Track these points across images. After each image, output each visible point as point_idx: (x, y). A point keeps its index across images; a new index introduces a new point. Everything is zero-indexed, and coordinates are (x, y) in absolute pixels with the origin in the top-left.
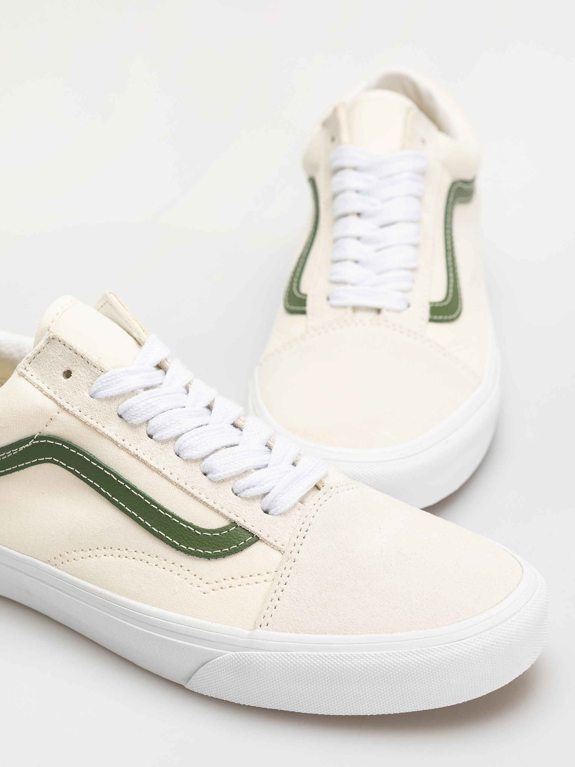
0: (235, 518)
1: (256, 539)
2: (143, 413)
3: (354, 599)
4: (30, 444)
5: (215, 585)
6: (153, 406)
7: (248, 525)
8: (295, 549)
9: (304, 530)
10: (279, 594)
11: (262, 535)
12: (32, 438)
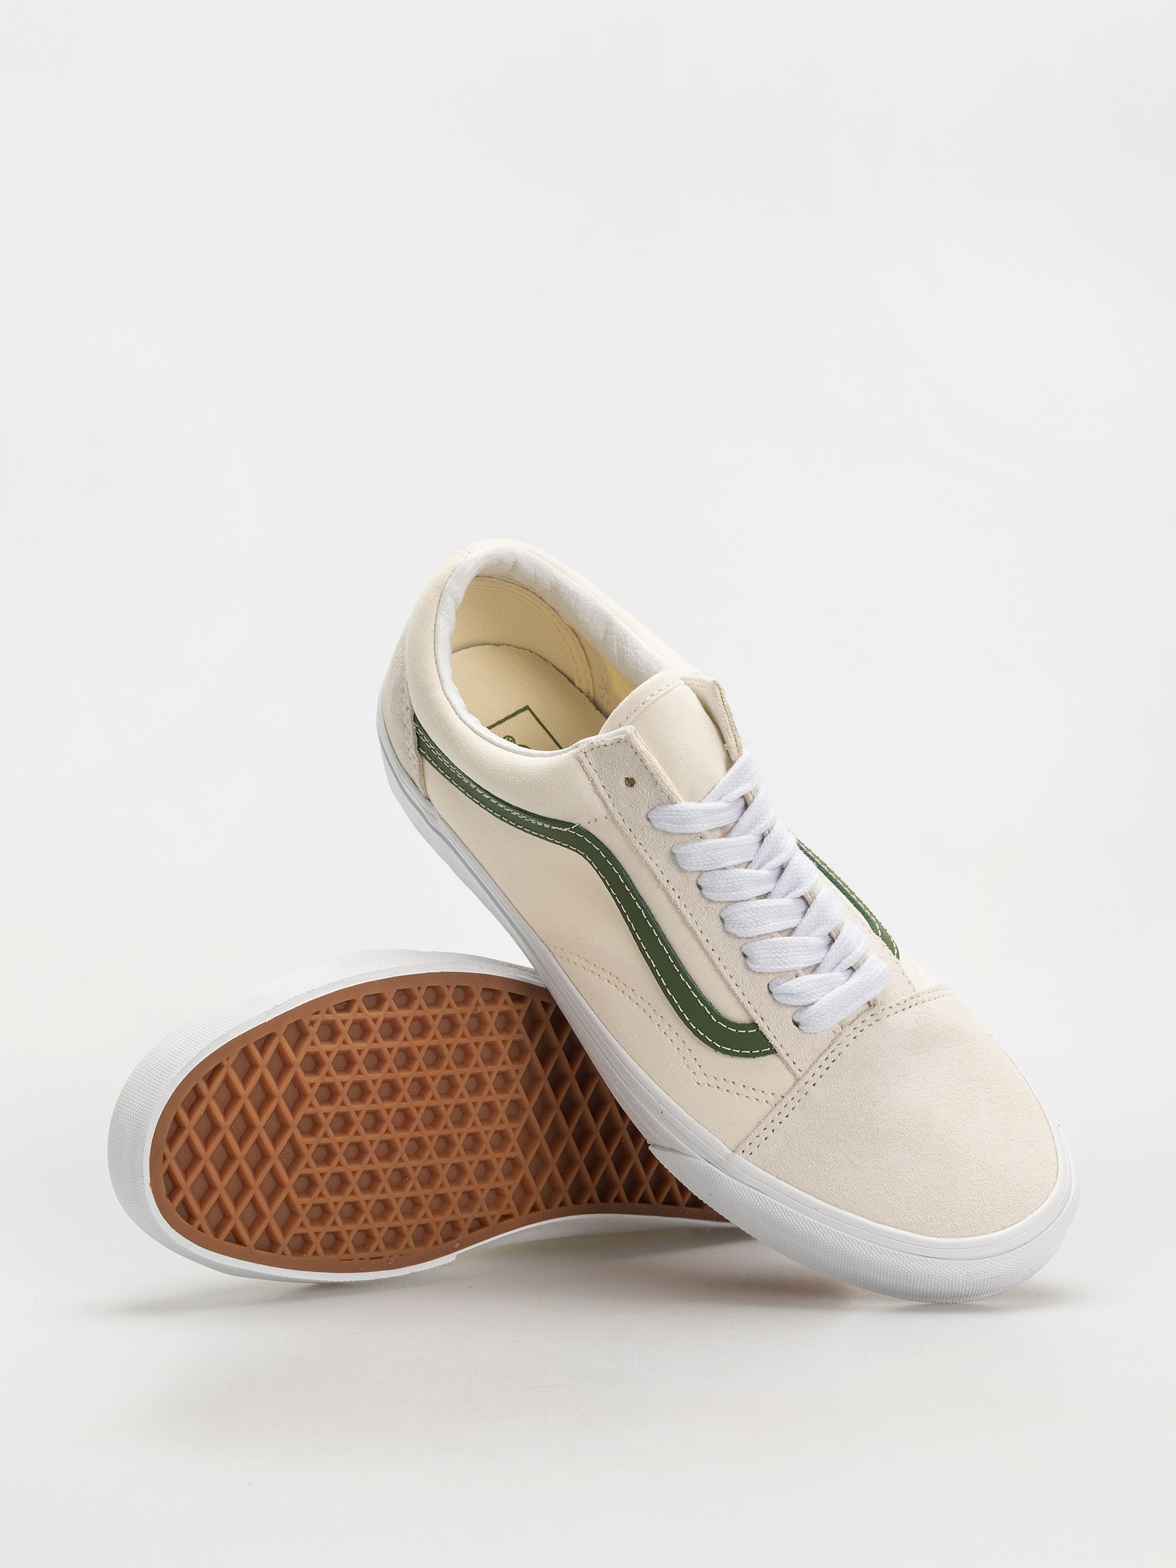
0: (758, 1021)
1: (773, 1051)
2: (700, 864)
3: (853, 1165)
4: (566, 830)
5: (712, 1081)
6: (713, 860)
7: (769, 1035)
8: (812, 1080)
9: (830, 1060)
10: (776, 1125)
11: (782, 1051)
12: (570, 825)
